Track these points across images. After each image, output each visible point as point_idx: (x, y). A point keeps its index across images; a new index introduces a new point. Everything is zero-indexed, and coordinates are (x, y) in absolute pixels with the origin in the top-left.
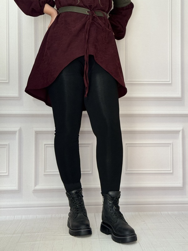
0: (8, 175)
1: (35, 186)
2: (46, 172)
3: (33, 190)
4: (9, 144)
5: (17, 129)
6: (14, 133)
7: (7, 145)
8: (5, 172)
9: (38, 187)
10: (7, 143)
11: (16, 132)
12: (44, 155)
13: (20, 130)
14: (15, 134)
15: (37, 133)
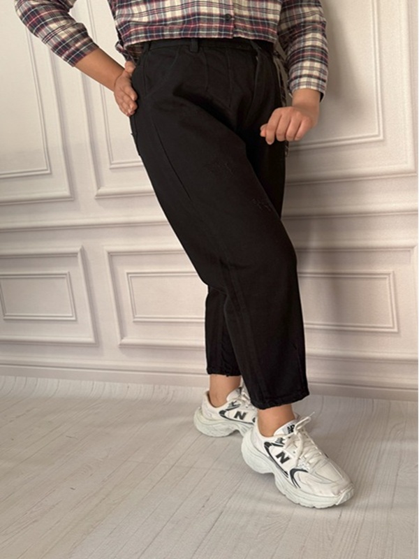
0: (76, 321)
1: (122, 338)
2: (137, 318)
3: (119, 343)
4: (69, 273)
5: (78, 249)
6: (74, 255)
7: (65, 274)
8: (71, 315)
9: (125, 341)
10: (66, 272)
11: (77, 253)
12: (128, 291)
13: (83, 251)
14: (76, 256)
15: (111, 255)
